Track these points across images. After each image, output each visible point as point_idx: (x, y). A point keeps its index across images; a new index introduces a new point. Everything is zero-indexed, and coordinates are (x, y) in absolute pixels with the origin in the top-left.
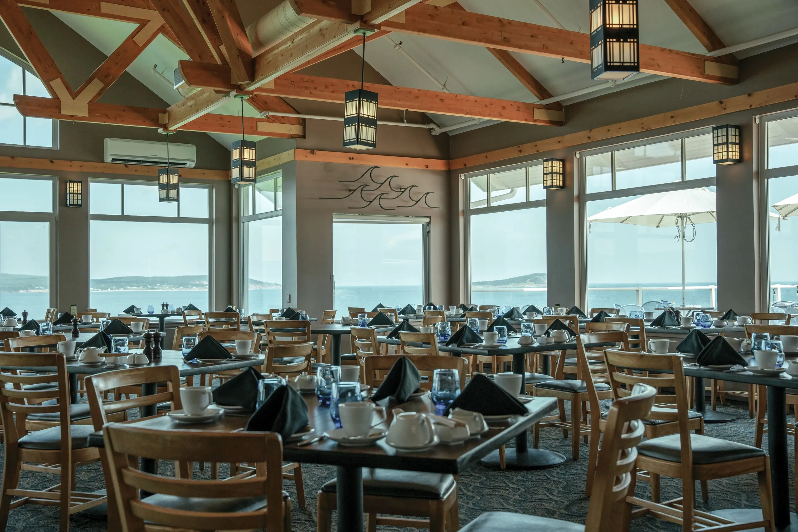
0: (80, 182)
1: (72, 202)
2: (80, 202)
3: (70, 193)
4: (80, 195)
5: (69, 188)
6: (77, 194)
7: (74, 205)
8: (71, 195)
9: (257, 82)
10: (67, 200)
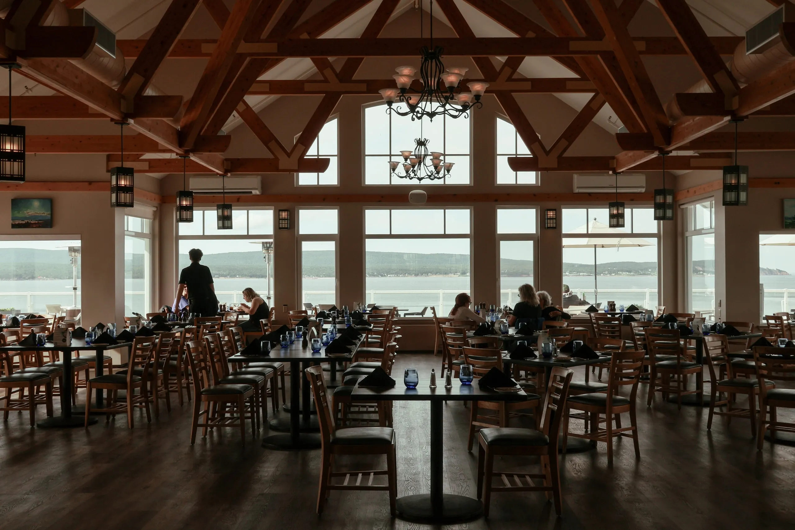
0: (555, 210)
1: (549, 226)
2: (554, 226)
3: (548, 219)
4: (555, 220)
5: (547, 215)
6: (553, 219)
7: (550, 228)
8: (548, 220)
9: (672, 146)
10: (546, 223)
